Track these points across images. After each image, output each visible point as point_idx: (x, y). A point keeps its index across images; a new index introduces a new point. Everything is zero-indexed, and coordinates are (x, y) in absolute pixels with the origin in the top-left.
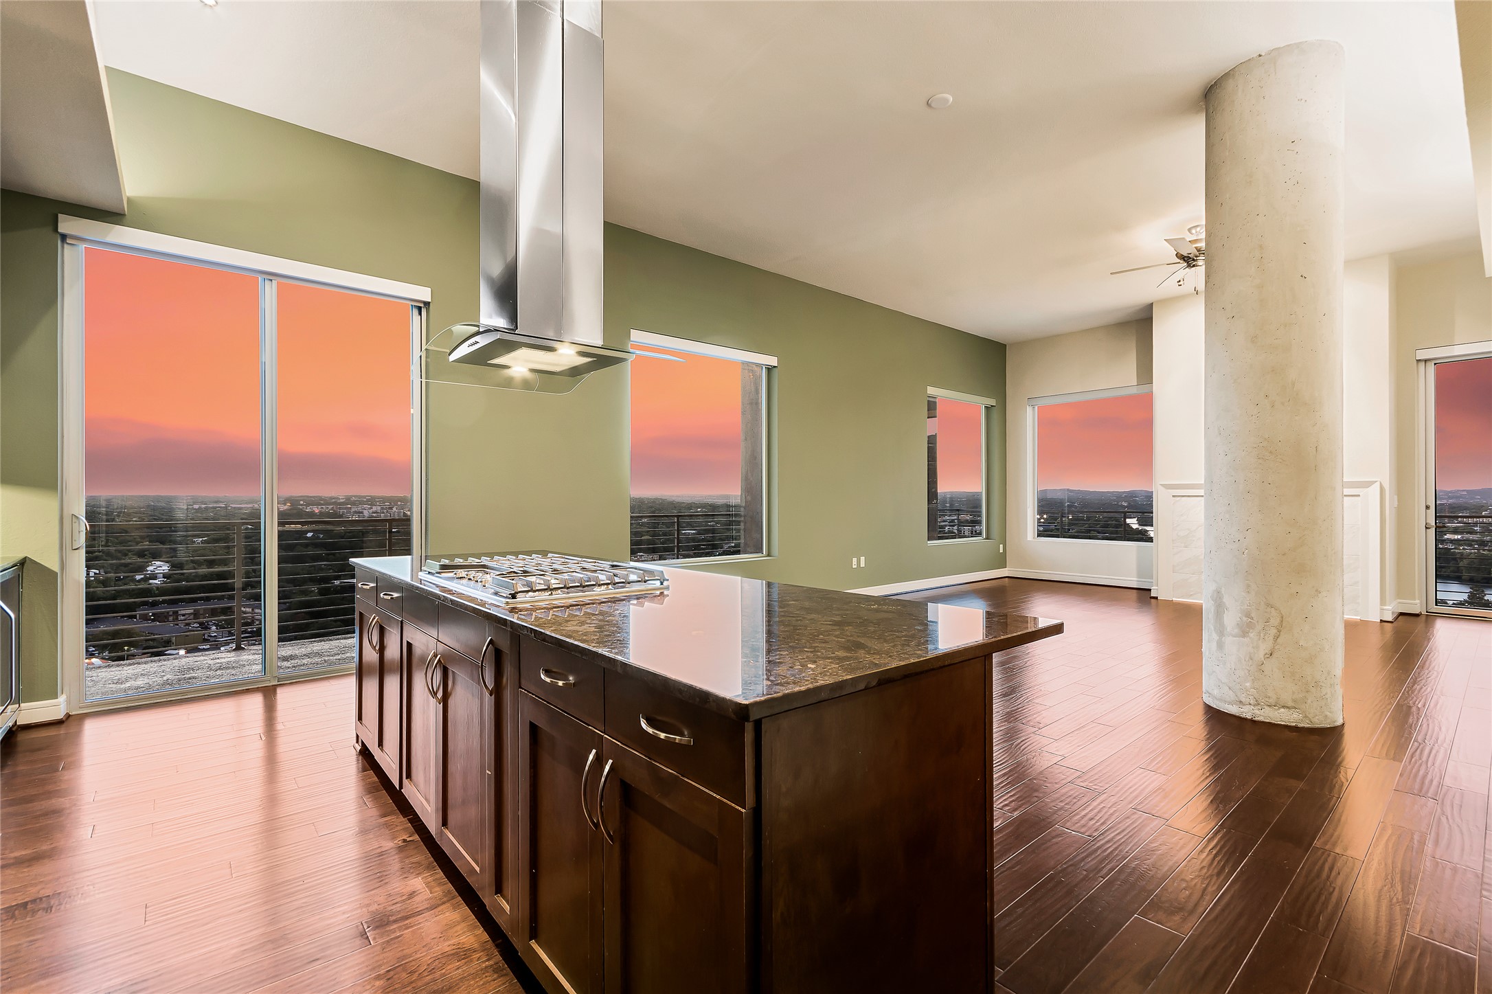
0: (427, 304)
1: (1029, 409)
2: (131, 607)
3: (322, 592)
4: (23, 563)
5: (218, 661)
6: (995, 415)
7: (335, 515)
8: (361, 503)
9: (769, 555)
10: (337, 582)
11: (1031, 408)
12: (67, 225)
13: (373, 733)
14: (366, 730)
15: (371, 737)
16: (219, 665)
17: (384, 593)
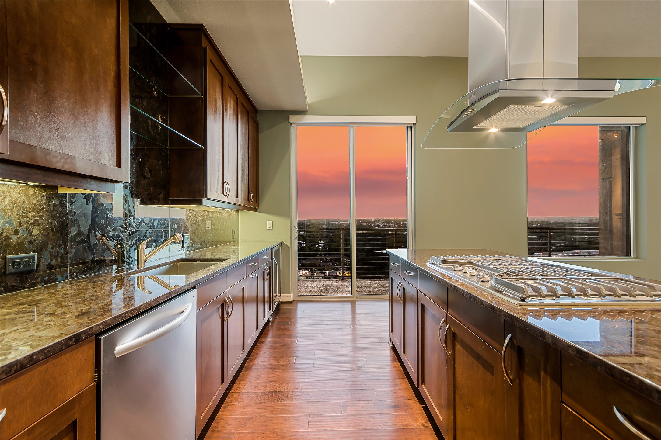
0: (414, 124)
2: (315, 255)
3: (367, 255)
4: (281, 243)
5: (336, 284)
7: (371, 226)
8: (379, 222)
9: (637, 258)
10: (372, 252)
12: (293, 119)
13: (400, 344)
14: (396, 339)
15: (398, 344)
16: (337, 286)
17: (406, 271)
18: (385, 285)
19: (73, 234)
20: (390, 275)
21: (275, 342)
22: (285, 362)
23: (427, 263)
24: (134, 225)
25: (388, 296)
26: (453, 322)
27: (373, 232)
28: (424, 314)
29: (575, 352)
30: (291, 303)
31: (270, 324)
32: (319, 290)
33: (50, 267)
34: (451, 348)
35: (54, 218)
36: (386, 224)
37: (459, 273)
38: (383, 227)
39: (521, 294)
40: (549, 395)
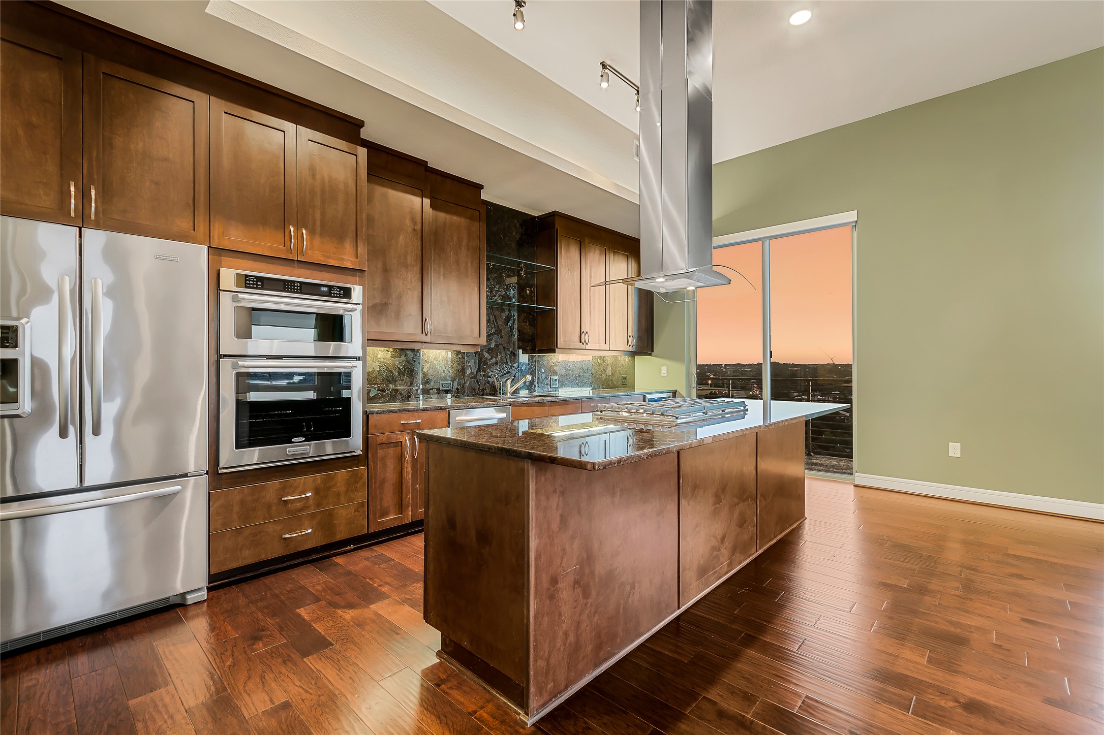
4: (675, 392)
19: (468, 373)
24: (506, 369)
33: (457, 389)
35: (459, 364)
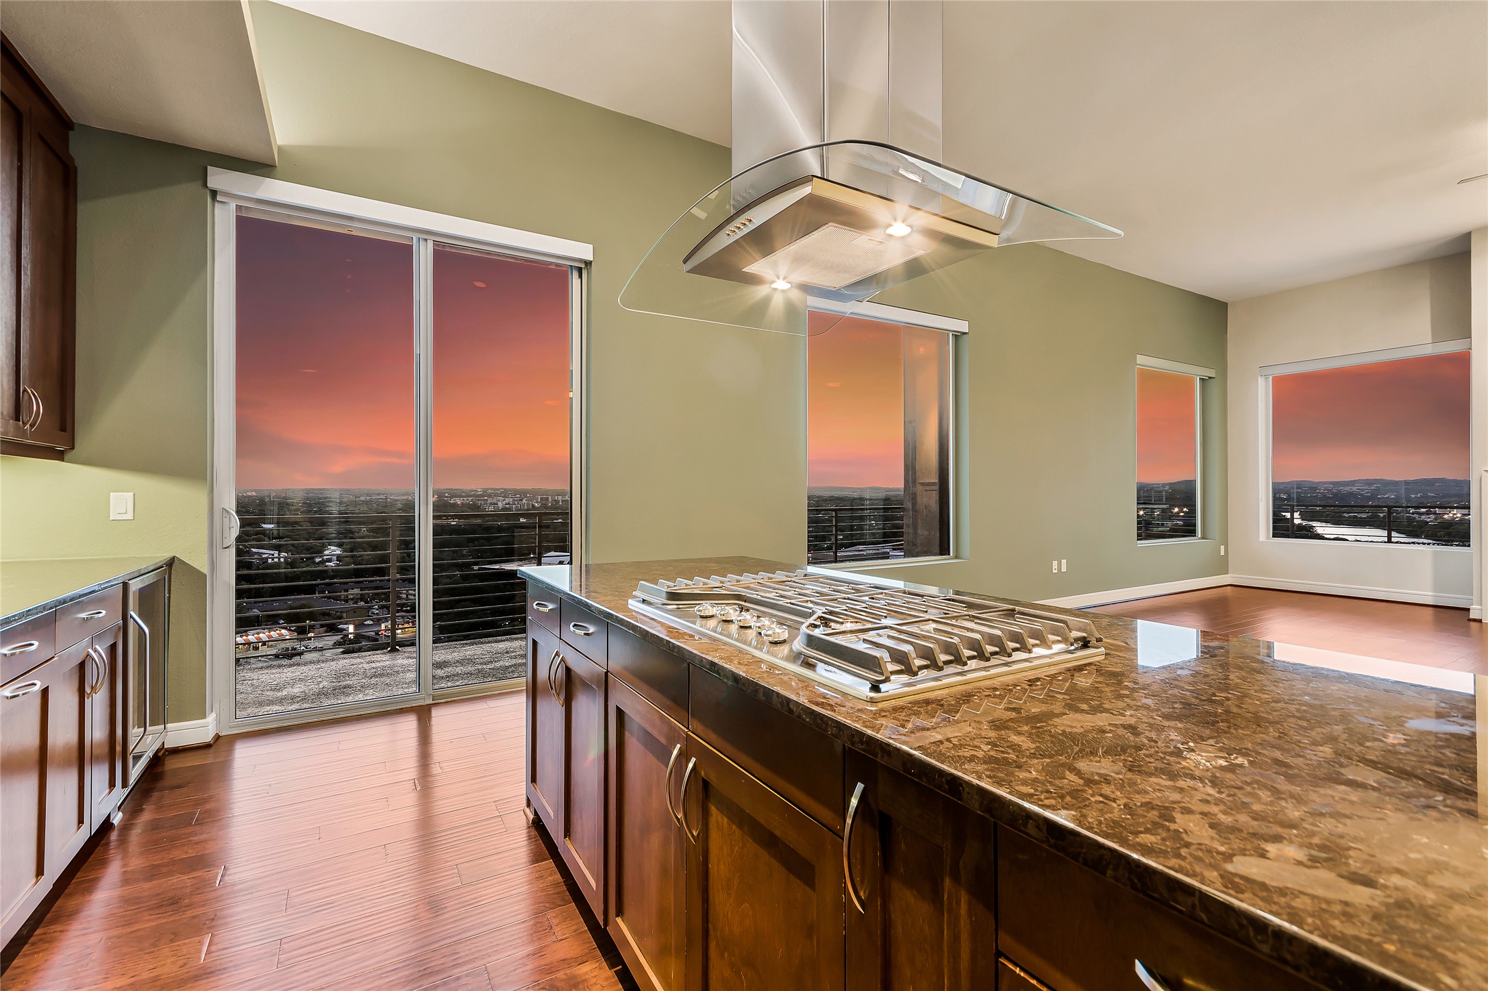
0: (588, 264)
1: (1261, 381)
4: (171, 563)
5: (373, 665)
6: (1214, 388)
8: (496, 495)
9: (956, 557)
10: (476, 568)
11: (1263, 378)
12: (218, 178)
13: (556, 814)
14: (544, 801)
15: (552, 814)
16: (374, 670)
17: (573, 623)
18: (512, 652)
20: (532, 634)
21: (126, 901)
22: (164, 965)
23: (630, 601)
25: (522, 682)
26: (703, 754)
27: (479, 521)
28: (624, 734)
29: (1045, 831)
30: (207, 746)
31: (114, 836)
32: (315, 688)
34: (698, 822)
36: (514, 500)
37: (712, 623)
38: (504, 509)
39: (872, 673)
40: (965, 936)
